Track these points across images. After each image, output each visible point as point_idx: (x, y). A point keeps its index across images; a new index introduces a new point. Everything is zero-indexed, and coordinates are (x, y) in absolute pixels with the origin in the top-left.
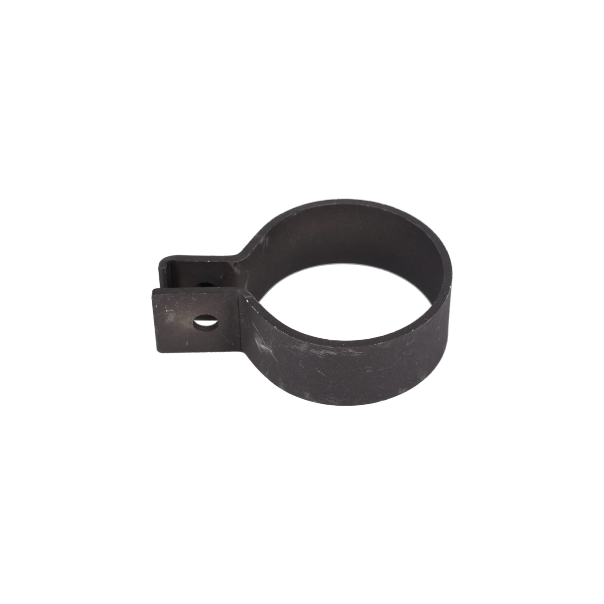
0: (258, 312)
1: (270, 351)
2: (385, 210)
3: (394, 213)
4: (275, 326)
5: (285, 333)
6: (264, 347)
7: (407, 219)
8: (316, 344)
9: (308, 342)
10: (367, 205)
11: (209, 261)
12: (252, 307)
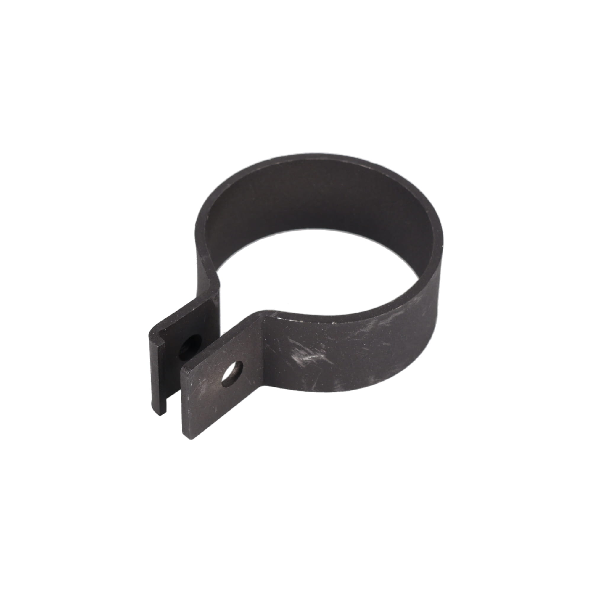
0: (301, 322)
1: (320, 357)
2: (278, 163)
3: (289, 161)
4: (332, 323)
5: (347, 322)
6: (310, 357)
7: (307, 159)
8: (385, 313)
9: (376, 316)
10: (259, 169)
11: (194, 309)
12: (290, 320)
